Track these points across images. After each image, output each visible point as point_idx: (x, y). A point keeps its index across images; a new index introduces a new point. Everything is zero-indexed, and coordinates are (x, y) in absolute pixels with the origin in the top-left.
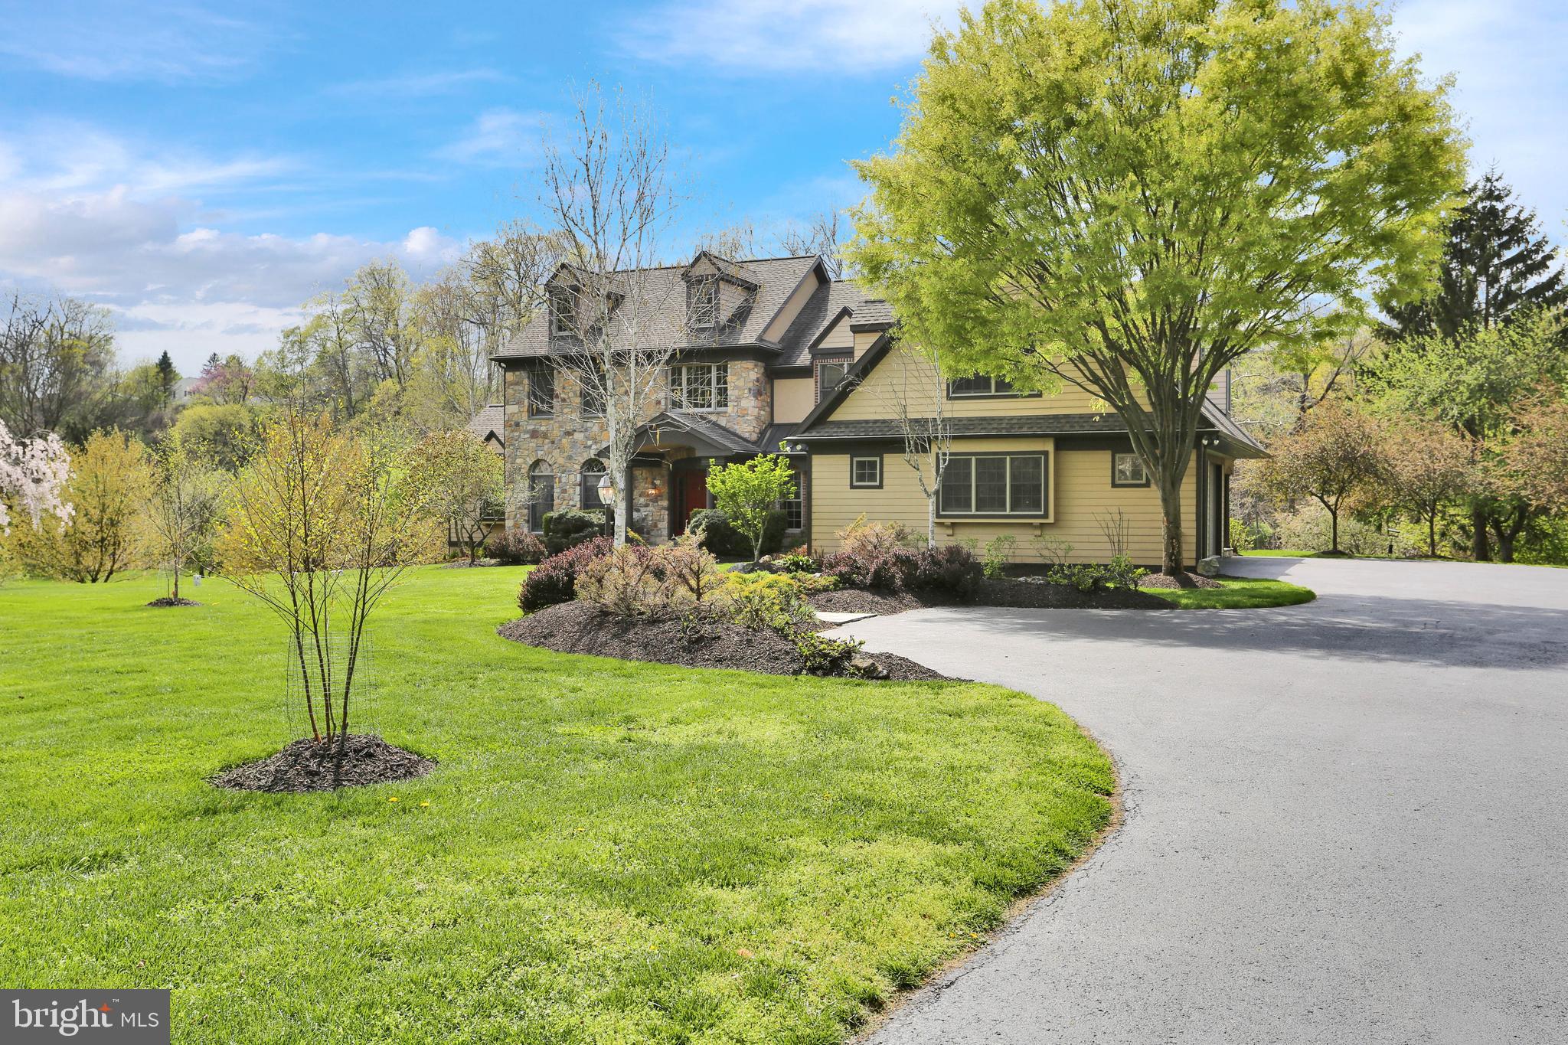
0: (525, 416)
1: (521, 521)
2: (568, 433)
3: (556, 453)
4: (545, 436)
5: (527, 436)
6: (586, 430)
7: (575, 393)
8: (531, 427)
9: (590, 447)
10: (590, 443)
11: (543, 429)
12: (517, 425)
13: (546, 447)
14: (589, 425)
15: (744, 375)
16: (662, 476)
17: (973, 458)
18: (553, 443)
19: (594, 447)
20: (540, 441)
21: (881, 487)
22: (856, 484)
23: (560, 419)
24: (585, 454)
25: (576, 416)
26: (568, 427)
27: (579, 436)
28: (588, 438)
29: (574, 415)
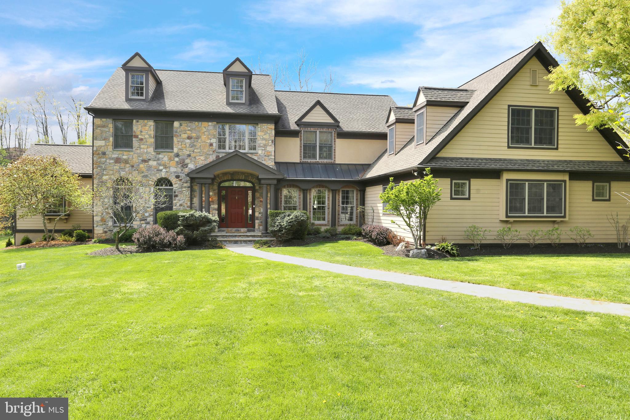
0: (110, 148)
1: (107, 217)
2: (144, 161)
3: (135, 173)
4: (126, 162)
5: (112, 161)
6: (158, 159)
7: (150, 135)
8: (115, 156)
9: (161, 170)
10: (161, 168)
11: (125, 157)
12: (104, 154)
13: (127, 169)
14: (160, 156)
15: (268, 132)
16: (214, 190)
17: (527, 183)
18: (133, 166)
19: (164, 170)
20: (122, 165)
21: (469, 199)
22: (454, 196)
23: (138, 151)
24: (158, 175)
25: (151, 150)
26: (145, 157)
27: (153, 163)
28: (160, 165)
29: (149, 150)
